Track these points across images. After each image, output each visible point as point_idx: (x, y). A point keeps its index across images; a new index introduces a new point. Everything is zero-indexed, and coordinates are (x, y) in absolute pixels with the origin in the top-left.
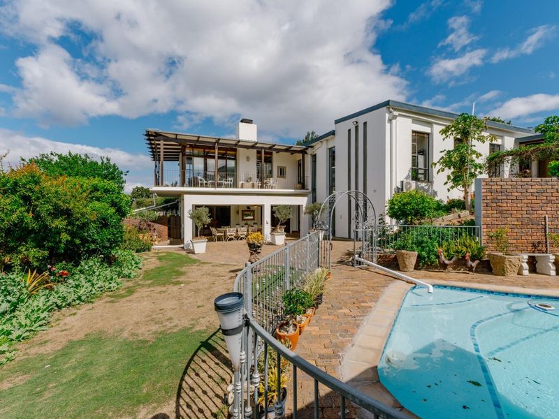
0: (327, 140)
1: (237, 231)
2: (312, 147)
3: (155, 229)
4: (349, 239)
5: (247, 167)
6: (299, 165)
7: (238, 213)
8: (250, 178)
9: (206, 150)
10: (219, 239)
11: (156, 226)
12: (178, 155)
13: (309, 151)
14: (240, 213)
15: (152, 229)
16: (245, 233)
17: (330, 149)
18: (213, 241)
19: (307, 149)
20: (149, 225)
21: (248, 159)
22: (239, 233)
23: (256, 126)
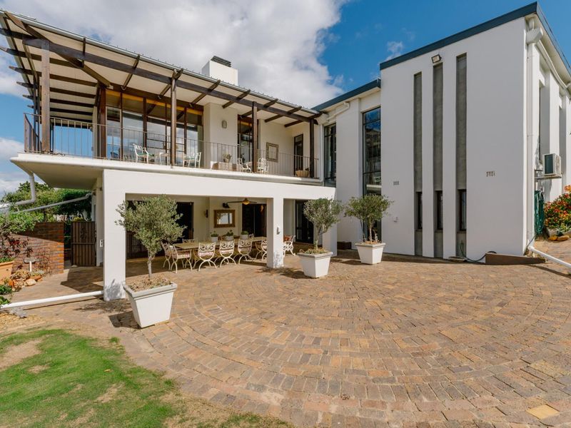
0: (360, 99)
1: (217, 248)
2: (326, 113)
3: (30, 250)
4: (418, 257)
5: (223, 136)
6: (296, 144)
7: (207, 214)
8: (229, 157)
9: (148, 101)
10: (182, 265)
11: (34, 242)
12: (91, 114)
13: (322, 120)
14: (211, 215)
15: (23, 250)
16: (232, 251)
17: (363, 113)
18: (166, 268)
19: (317, 116)
20: (12, 242)
21: (224, 124)
22: (222, 252)
23: (236, 71)
